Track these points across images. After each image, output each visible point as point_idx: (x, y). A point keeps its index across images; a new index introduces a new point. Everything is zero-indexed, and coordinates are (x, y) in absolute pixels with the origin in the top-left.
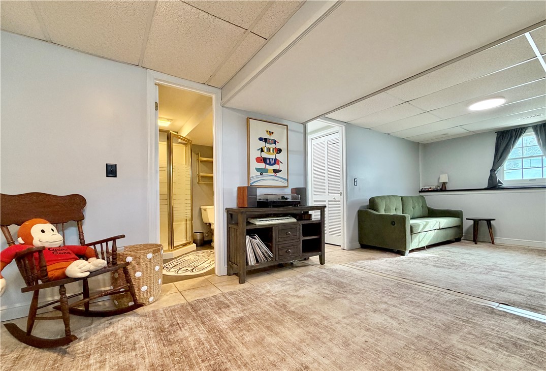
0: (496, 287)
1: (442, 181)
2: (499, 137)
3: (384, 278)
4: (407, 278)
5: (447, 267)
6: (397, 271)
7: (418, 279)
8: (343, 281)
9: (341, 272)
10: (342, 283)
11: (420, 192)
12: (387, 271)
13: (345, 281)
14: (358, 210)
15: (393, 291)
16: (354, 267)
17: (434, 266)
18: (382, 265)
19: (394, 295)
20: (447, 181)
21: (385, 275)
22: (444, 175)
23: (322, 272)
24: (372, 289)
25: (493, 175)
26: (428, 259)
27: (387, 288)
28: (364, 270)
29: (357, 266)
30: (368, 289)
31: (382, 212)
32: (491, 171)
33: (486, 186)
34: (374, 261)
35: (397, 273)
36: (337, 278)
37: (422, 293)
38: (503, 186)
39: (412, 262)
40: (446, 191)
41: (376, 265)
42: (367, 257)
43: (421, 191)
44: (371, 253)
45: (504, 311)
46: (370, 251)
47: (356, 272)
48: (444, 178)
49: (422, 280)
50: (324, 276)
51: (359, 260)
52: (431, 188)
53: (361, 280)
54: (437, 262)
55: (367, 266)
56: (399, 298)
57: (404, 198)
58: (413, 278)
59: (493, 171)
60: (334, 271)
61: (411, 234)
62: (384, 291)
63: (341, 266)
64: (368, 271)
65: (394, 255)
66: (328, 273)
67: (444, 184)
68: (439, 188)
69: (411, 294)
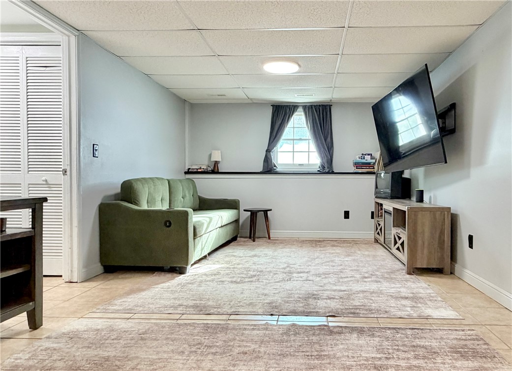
0: (310, 296)
1: (214, 159)
2: (274, 112)
3: (179, 322)
4: (212, 311)
5: (247, 280)
6: (191, 303)
7: (227, 309)
8: (106, 354)
9: (91, 335)
10: (107, 359)
11: (186, 173)
12: (175, 308)
13: (110, 352)
14: (99, 203)
15: (206, 342)
16: (112, 315)
17: (232, 282)
18: (160, 298)
19: (213, 350)
20: (220, 160)
21: (177, 316)
22: (216, 152)
23: (46, 349)
24: (173, 351)
25: (268, 156)
26: (218, 273)
27: (196, 342)
28: (136, 316)
29: (117, 311)
30: (165, 356)
31: (144, 206)
32: (267, 151)
33: (260, 169)
34: (144, 293)
35: (192, 307)
36: (91, 353)
37: (247, 332)
38: (278, 170)
39: (201, 282)
40: (218, 173)
41: (150, 301)
42: (127, 289)
43: (188, 172)
44: (129, 280)
45: (338, 326)
46: (123, 276)
47: (122, 325)
48: (216, 157)
49: (233, 310)
50: (55, 357)
51: (114, 298)
52: (200, 168)
53: (142, 339)
54: (231, 275)
55: (137, 306)
56: (224, 353)
57: (171, 182)
58: (219, 310)
59: (268, 151)
60: (73, 337)
61: (194, 239)
62: (193, 349)
63: (85, 322)
64: (144, 316)
65: (169, 275)
66: (61, 345)
67: (216, 163)
68: (209, 169)
69: (235, 339)
